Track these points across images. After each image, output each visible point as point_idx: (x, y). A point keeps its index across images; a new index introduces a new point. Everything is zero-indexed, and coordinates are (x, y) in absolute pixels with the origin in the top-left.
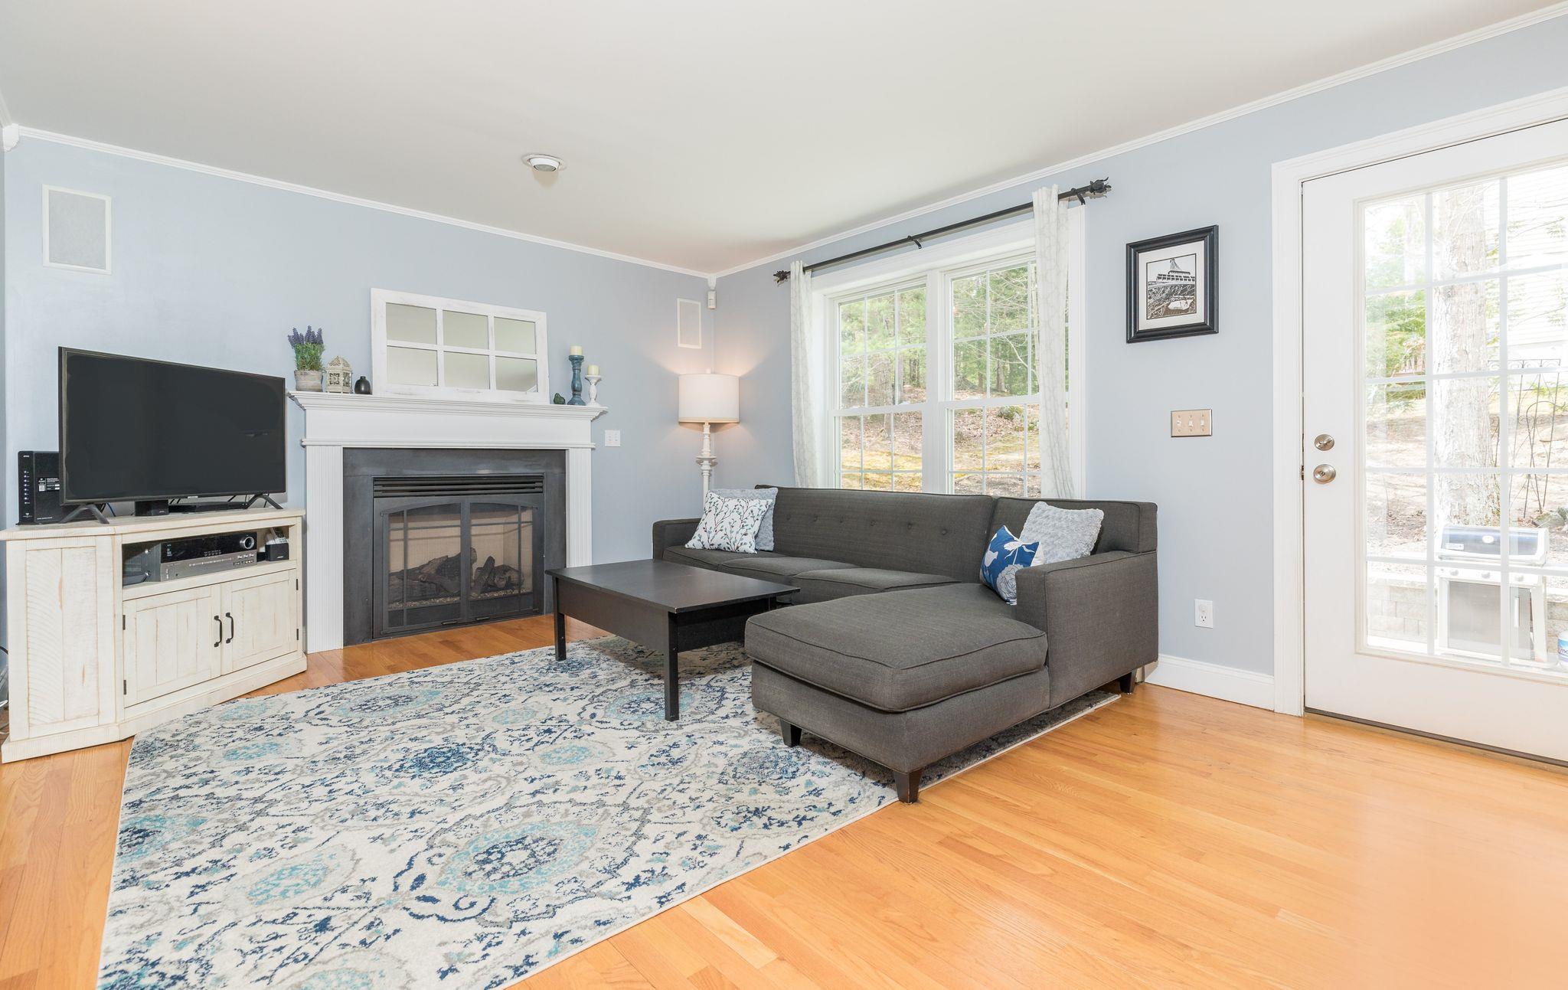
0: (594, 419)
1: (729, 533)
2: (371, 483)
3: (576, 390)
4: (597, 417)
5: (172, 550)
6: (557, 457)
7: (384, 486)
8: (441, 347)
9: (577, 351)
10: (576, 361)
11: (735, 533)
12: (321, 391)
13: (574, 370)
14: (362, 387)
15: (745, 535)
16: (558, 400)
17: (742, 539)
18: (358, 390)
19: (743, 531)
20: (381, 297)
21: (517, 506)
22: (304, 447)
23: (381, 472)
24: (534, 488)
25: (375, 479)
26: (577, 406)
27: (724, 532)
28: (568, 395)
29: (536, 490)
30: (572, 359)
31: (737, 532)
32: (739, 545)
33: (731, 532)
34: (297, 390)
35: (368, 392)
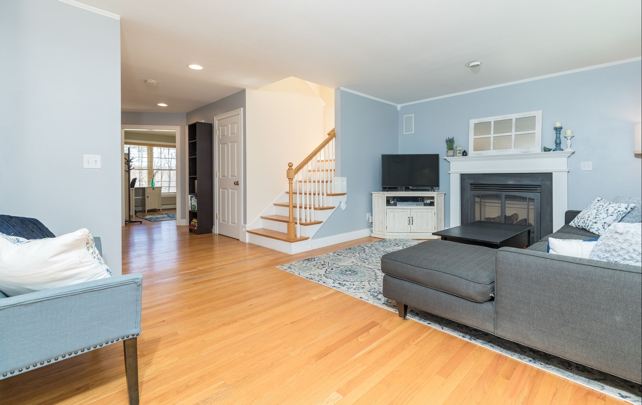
0: (569, 157)
1: (586, 221)
2: (470, 186)
3: (558, 144)
4: (570, 156)
5: (399, 199)
6: (548, 176)
7: (474, 187)
8: (492, 135)
9: (558, 125)
10: (558, 130)
11: (589, 221)
12: (454, 156)
13: (556, 134)
14: (465, 153)
15: (595, 223)
16: (546, 150)
17: (592, 225)
18: (463, 155)
19: (595, 221)
20: (473, 122)
21: (526, 198)
22: (450, 174)
23: (472, 182)
24: (537, 190)
25: (471, 184)
26: (558, 152)
27: (584, 220)
28: (553, 146)
29: (538, 191)
30: (556, 129)
31: (590, 221)
32: (590, 228)
33: (587, 220)
34: (448, 157)
35: (466, 155)
